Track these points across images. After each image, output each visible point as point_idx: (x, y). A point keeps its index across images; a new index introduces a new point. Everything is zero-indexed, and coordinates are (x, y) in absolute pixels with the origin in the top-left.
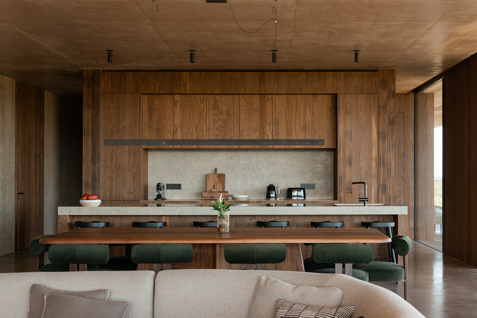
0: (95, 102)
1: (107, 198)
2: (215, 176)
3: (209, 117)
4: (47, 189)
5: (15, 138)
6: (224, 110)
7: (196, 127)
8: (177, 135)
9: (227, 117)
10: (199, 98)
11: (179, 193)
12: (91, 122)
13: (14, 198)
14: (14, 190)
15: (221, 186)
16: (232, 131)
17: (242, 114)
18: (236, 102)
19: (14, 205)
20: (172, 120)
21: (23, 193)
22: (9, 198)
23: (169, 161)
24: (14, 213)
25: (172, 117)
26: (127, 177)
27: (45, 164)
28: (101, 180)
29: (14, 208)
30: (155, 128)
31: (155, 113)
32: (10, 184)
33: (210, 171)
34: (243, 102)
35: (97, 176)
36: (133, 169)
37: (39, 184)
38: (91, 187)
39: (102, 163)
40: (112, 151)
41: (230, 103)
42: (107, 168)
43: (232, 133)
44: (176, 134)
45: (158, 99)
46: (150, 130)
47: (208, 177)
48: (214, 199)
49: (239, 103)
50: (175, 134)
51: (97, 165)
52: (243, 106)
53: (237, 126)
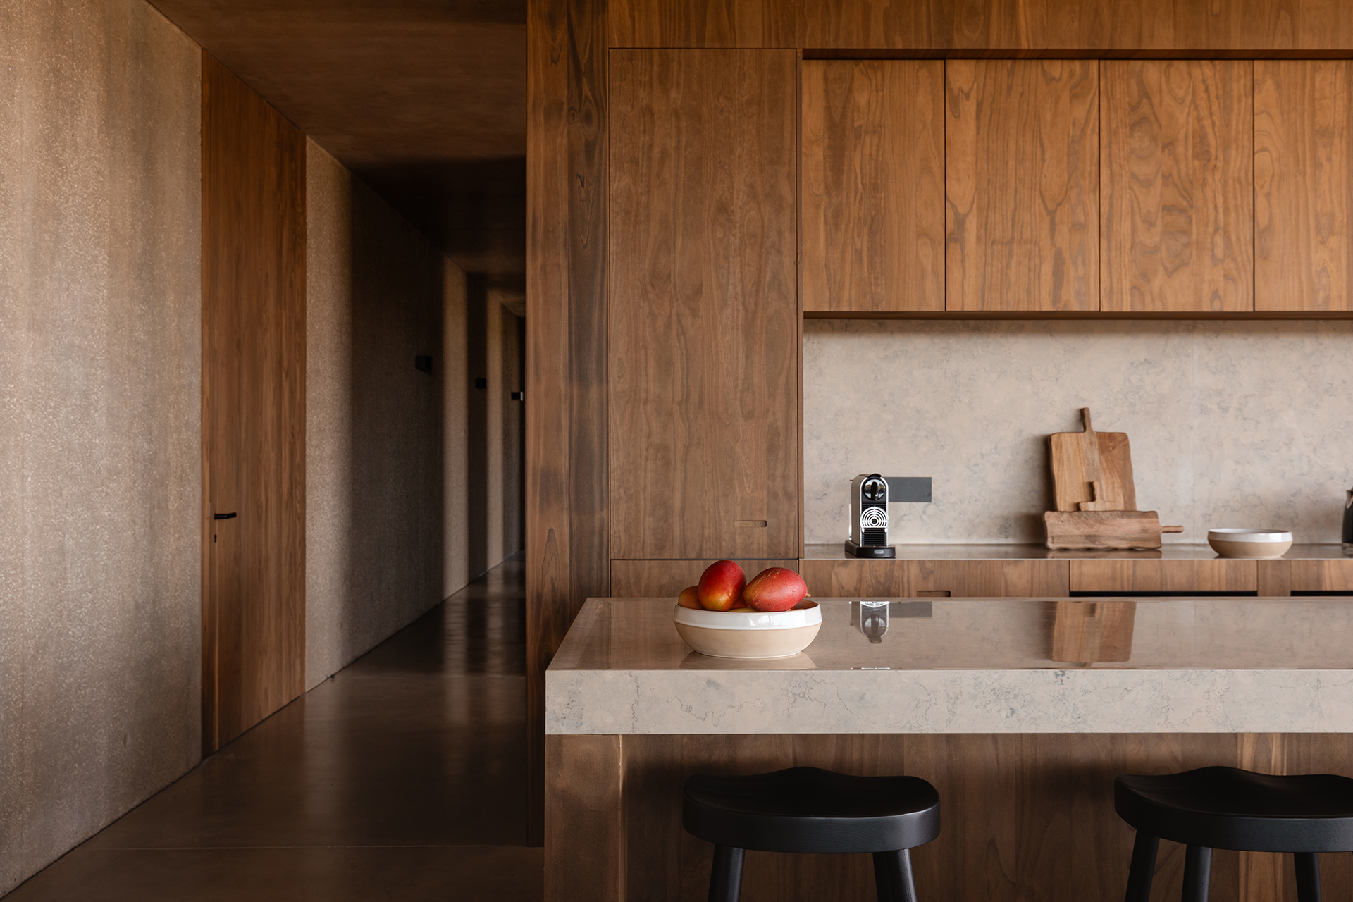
0: (586, 90)
1: (643, 549)
2: (1088, 440)
3: (1111, 165)
4: (315, 492)
5: (199, 286)
6: (1182, 133)
7: (1052, 214)
8: (962, 249)
9: (1197, 163)
10: (1066, 75)
11: (924, 517)
12: (565, 183)
13: (198, 538)
14: (198, 501)
15: (1116, 485)
16: (1221, 232)
17: (1264, 149)
18: (1235, 93)
19: (198, 566)
20: (940, 180)
21: (233, 515)
22: (179, 539)
23: (876, 377)
24: (198, 600)
25: (936, 167)
26: (738, 449)
27: (308, 403)
28: (614, 463)
29: (199, 580)
30: (859, 219)
31: (859, 149)
32: (181, 477)
33: (1055, 421)
34: (1267, 93)
35: (596, 444)
36: (768, 410)
37: (291, 476)
38: (565, 497)
39: (618, 383)
40: (668, 326)
41: (1209, 98)
42: (645, 403)
43: (1219, 240)
44: (958, 246)
45: (874, 82)
46: (837, 226)
47: (1057, 449)
48: (1100, 547)
49: (1250, 101)
50: (951, 246)
51: (594, 391)
52: (1269, 114)
53: (1242, 208)
